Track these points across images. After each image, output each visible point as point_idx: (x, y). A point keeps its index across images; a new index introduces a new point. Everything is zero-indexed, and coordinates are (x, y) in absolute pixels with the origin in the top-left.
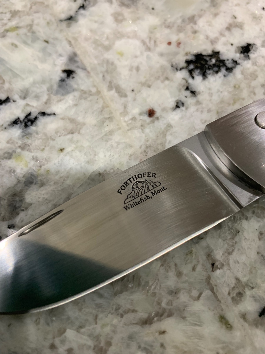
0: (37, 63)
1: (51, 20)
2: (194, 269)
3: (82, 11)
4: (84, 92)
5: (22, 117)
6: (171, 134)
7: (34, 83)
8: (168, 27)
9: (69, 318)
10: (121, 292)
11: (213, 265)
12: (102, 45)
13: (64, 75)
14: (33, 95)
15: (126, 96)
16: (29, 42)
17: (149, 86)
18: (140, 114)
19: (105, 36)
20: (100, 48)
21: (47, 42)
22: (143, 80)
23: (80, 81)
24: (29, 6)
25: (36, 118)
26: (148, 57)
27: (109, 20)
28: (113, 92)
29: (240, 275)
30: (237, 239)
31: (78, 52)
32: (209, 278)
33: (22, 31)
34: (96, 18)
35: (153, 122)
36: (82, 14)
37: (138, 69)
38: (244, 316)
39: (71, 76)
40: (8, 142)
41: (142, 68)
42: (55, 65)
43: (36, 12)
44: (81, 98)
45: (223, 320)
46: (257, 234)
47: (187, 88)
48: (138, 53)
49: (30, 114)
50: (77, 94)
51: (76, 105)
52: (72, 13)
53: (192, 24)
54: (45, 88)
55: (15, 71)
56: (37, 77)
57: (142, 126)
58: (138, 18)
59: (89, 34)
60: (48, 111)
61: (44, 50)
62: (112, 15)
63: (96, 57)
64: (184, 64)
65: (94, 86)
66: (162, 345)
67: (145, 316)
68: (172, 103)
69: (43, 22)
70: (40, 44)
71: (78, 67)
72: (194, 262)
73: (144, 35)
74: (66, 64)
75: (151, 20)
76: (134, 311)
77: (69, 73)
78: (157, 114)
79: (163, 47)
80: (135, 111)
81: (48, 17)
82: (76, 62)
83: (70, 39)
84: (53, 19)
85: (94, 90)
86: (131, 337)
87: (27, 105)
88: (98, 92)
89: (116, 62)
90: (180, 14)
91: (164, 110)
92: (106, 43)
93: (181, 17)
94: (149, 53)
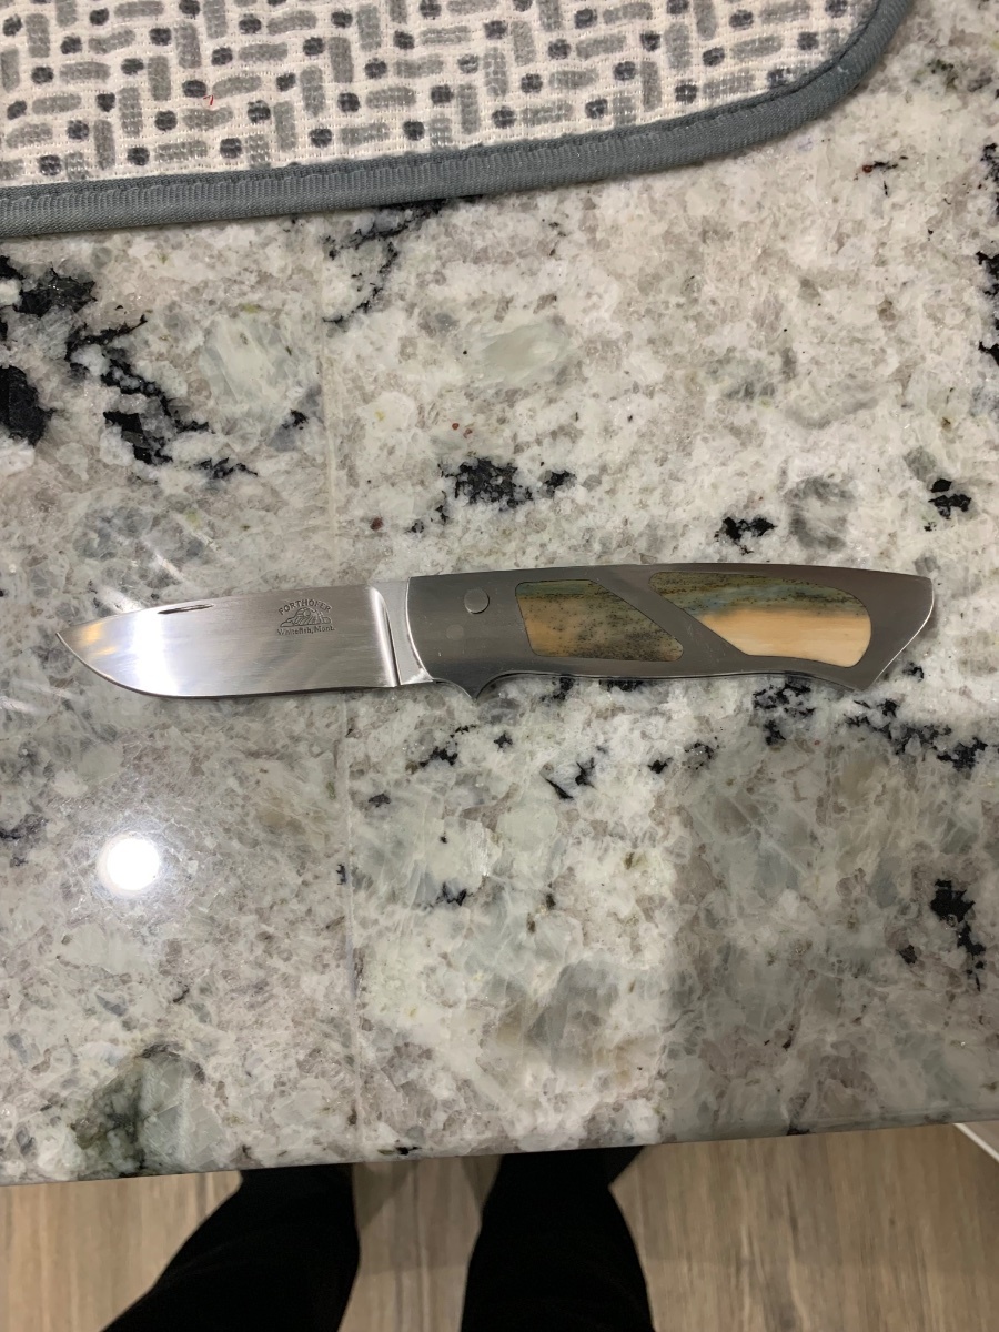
0: (263, 383)
1: (309, 313)
2: (328, 726)
3: (361, 314)
4: (305, 457)
5: (216, 460)
6: (386, 564)
7: (249, 414)
8: (469, 396)
9: (178, 717)
10: (242, 715)
11: (350, 730)
12: (361, 388)
13: (291, 419)
14: (241, 433)
15: (356, 486)
16: (266, 341)
17: (393, 485)
18: (362, 520)
19: (374, 374)
20: (357, 393)
21: (289, 351)
22: (390, 471)
23: (308, 439)
24: (289, 272)
25: (232, 470)
26: (414, 438)
27: (393, 347)
28: (343, 473)
29: (372, 754)
30: (391, 717)
31: (325, 389)
32: (339, 741)
33: (264, 317)
34: (374, 336)
35: (372, 537)
36: (358, 319)
37: (391, 452)
38: (353, 794)
39: (300, 425)
40: (186, 489)
41: (398, 452)
42: (286, 397)
43: (294, 289)
44: (299, 464)
45: (331, 788)
46: (417, 721)
47: (440, 509)
48: (404, 425)
49: (226, 460)
50: (296, 456)
51: (288, 472)
52: (345, 312)
53: (505, 405)
54: (258, 428)
55: (230, 383)
56: (256, 407)
57: (357, 536)
58: (435, 362)
59: (353, 363)
60: (250, 467)
61: (280, 364)
62: (400, 339)
63: (346, 408)
64: (455, 469)
65: (323, 454)
66: (258, 782)
67: (255, 748)
68: (408, 520)
69: (297, 312)
70: (277, 352)
71: (314, 413)
72: (333, 719)
73: (427, 396)
74: (301, 403)
75: (453, 374)
76: (245, 739)
77: (299, 418)
78: (384, 529)
79: (442, 429)
80: (358, 512)
81: (309, 307)
82: (315, 403)
83: (323, 361)
84: (313, 314)
85: (320, 460)
86: (230, 762)
87: (228, 445)
88: (324, 465)
89: (368, 428)
90: (500, 380)
91: (395, 526)
92: (370, 388)
93: (497, 385)
94: (419, 431)
